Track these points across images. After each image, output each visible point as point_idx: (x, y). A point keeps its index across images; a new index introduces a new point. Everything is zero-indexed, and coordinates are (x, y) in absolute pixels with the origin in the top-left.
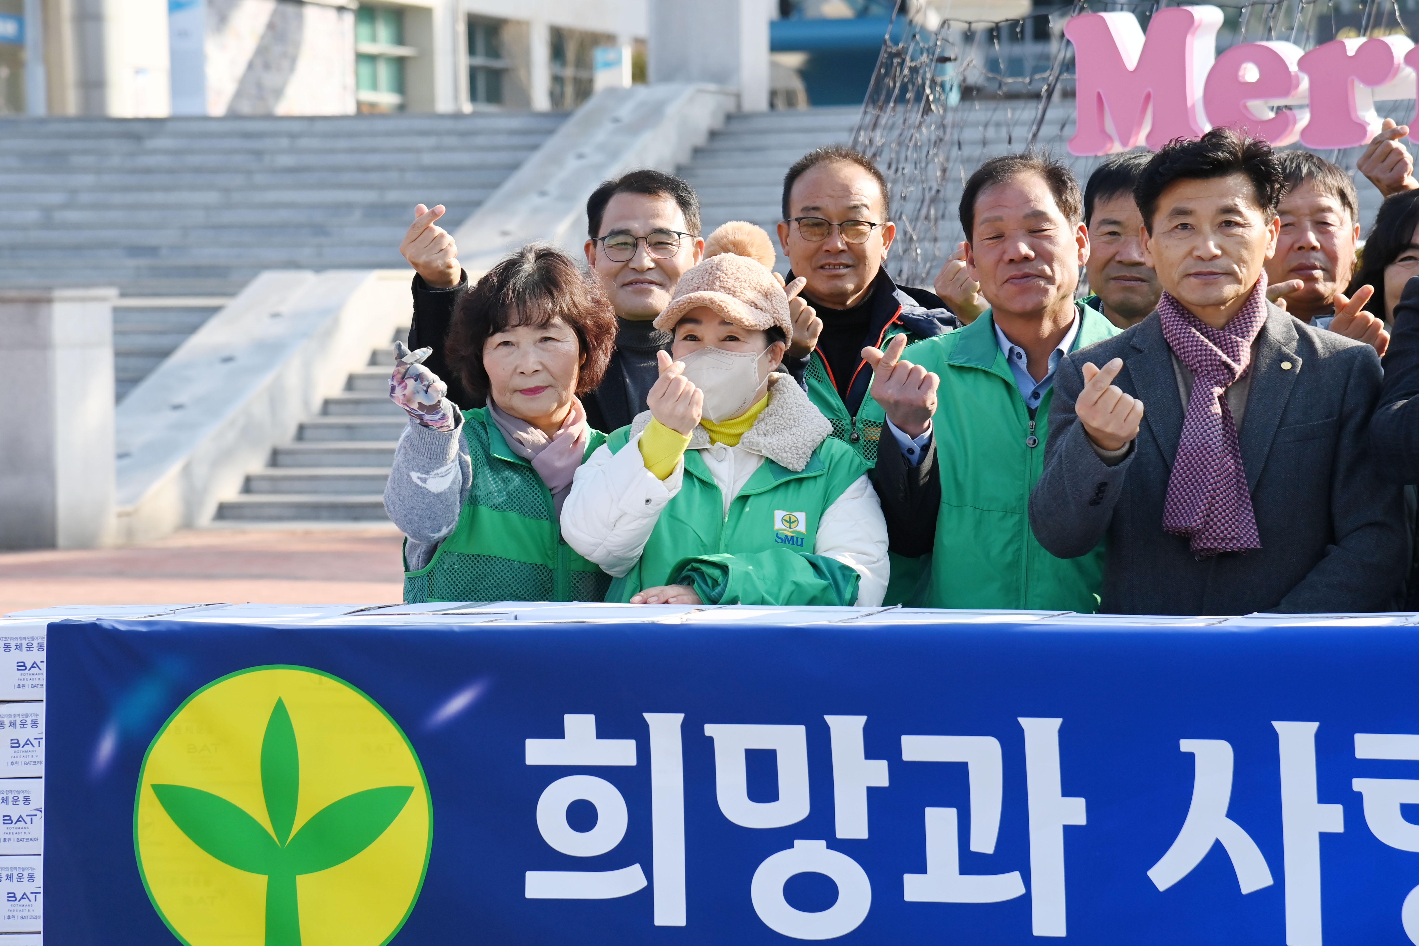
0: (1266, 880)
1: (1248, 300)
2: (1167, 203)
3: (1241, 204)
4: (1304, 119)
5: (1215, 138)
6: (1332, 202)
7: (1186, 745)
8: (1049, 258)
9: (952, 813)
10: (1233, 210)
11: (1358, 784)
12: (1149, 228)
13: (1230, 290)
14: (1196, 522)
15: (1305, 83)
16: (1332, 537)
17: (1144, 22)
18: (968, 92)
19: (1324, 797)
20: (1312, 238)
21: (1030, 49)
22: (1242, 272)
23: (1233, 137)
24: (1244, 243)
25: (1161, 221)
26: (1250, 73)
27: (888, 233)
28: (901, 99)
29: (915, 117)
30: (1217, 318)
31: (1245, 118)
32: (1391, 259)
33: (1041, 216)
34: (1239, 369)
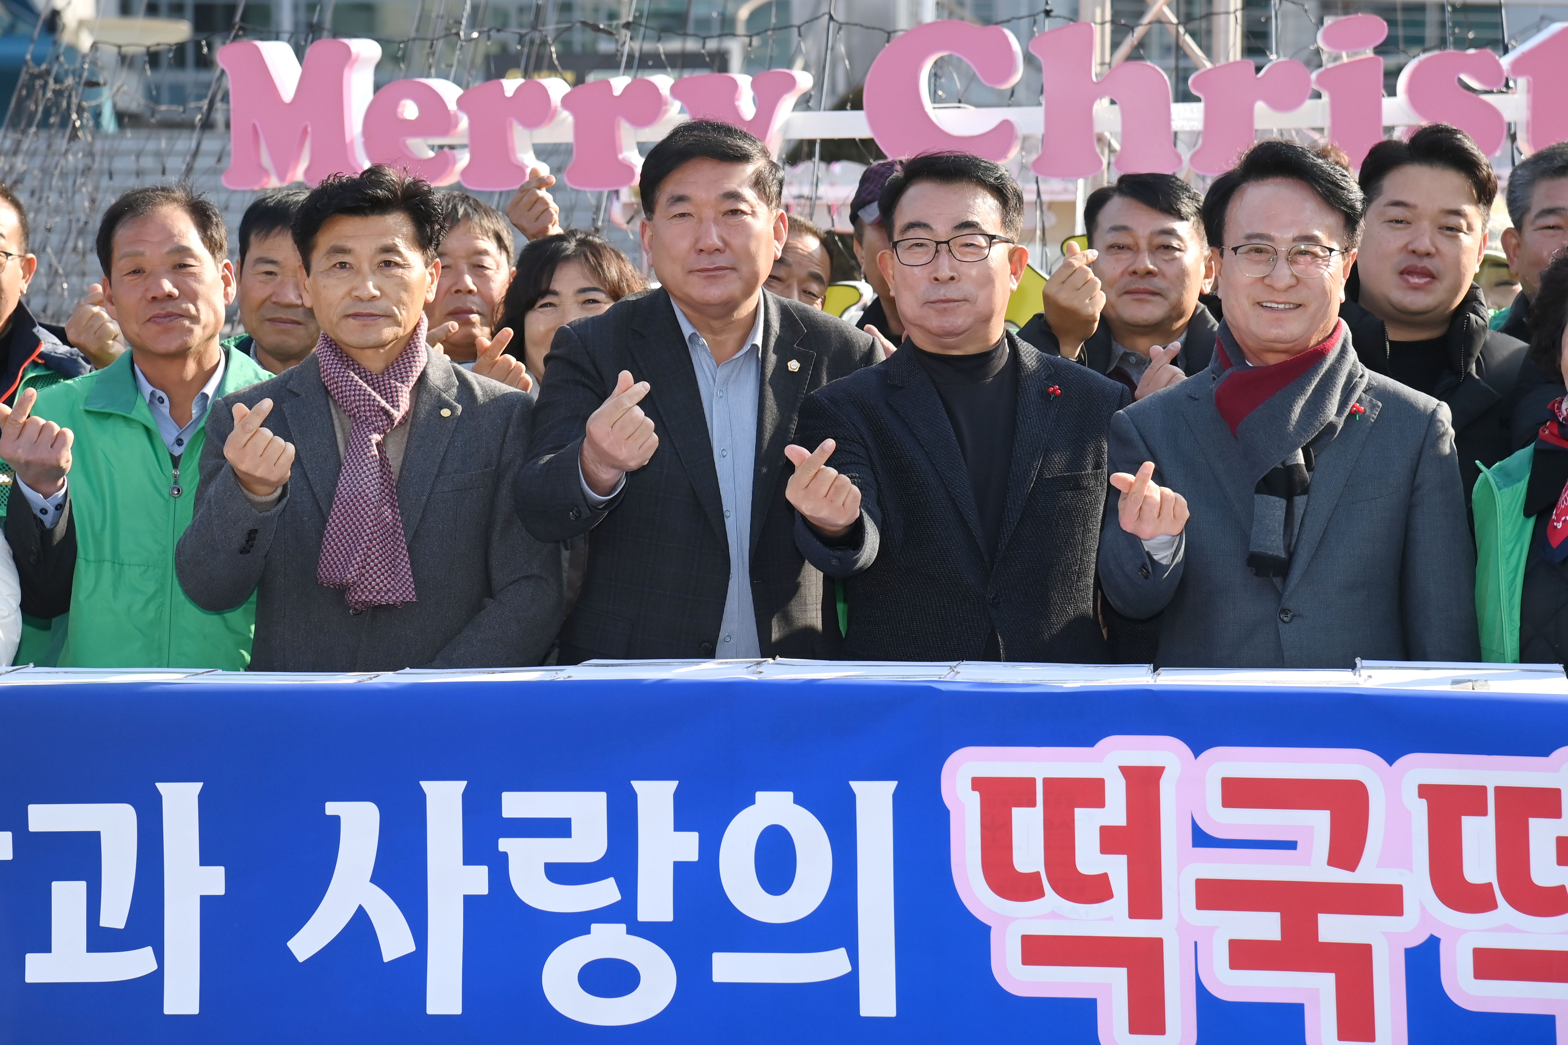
0: (409, 946)
1: (409, 343)
2: (325, 240)
3: (402, 245)
4: (464, 159)
5: (374, 175)
6: (489, 245)
7: (332, 808)
8: (193, 297)
9: (80, 887)
10: (392, 249)
11: (505, 844)
12: (307, 267)
13: (389, 332)
14: (351, 575)
15: (464, 122)
16: (488, 590)
17: (299, 53)
18: (123, 118)
19: (469, 859)
20: (469, 281)
21: (189, 76)
22: (402, 315)
23: (392, 174)
24: (405, 286)
25: (319, 260)
26: (410, 110)
27: (27, 266)
28: (44, 124)
29: (61, 143)
30: (374, 362)
31: (405, 157)
32: (530, 305)
33: (186, 251)
34: (398, 415)
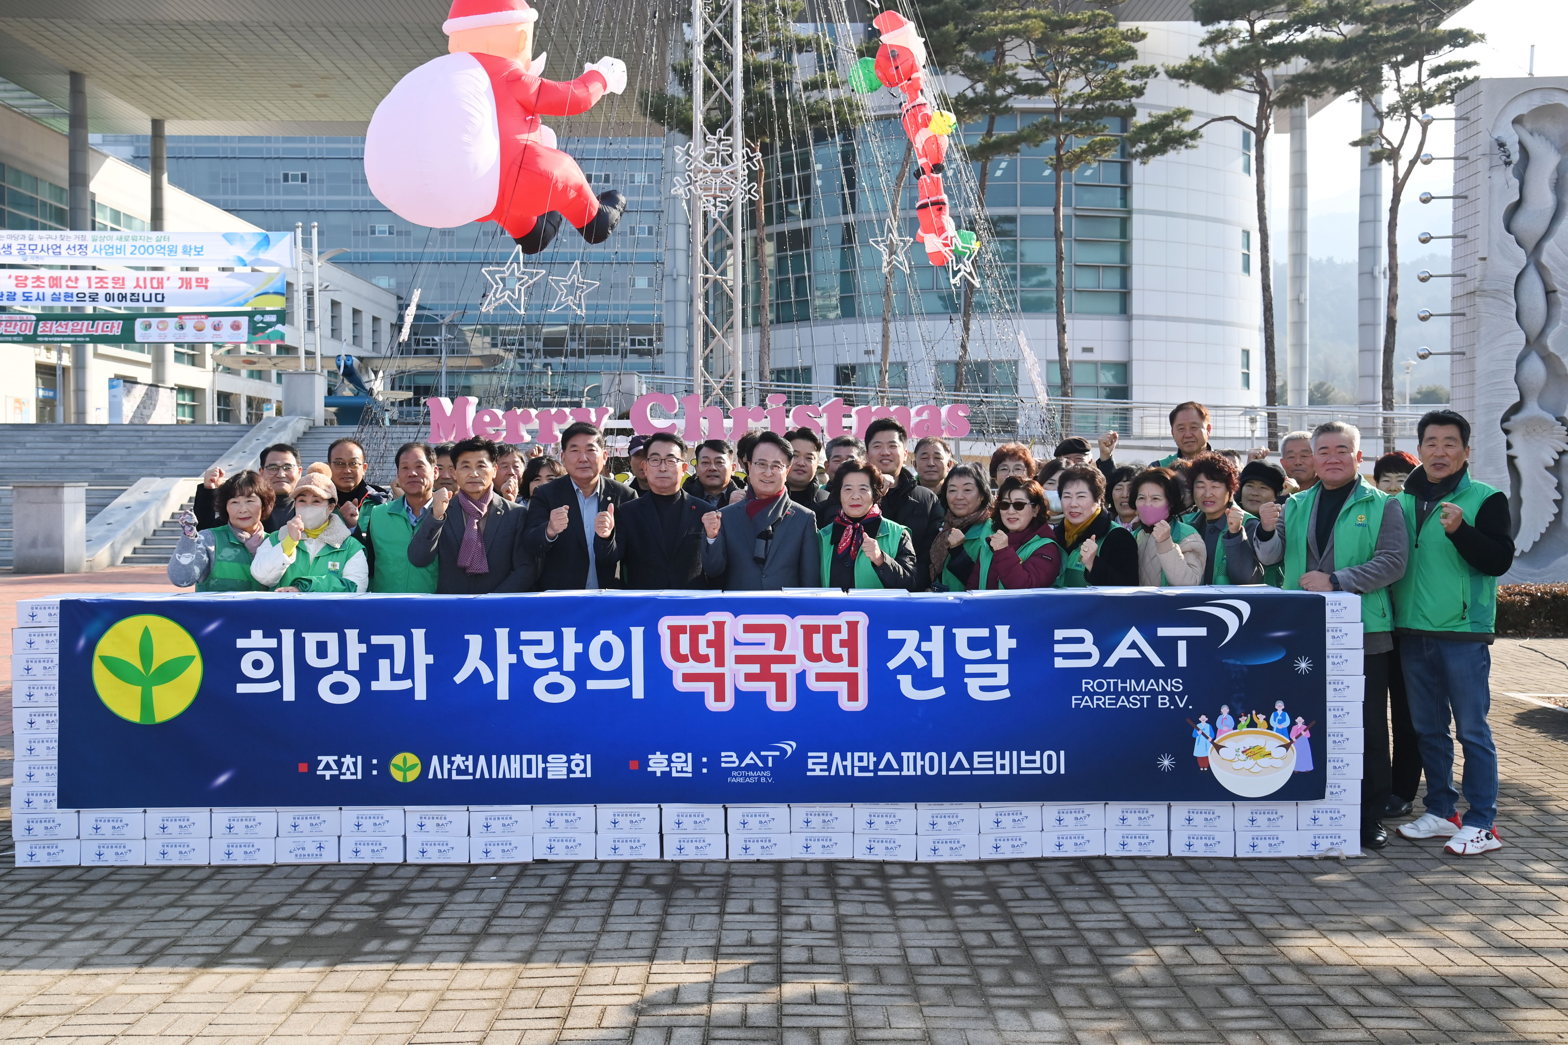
0: (492, 679)
1: (487, 491)
2: (461, 459)
3: (485, 460)
4: (504, 434)
5: (477, 438)
6: (517, 460)
7: (467, 637)
8: (424, 477)
9: (388, 661)
10: (482, 462)
11: (521, 648)
12: (455, 467)
13: (481, 488)
14: (468, 565)
15: (504, 423)
16: (512, 569)
17: (452, 401)
18: (393, 422)
19: (510, 652)
21: (413, 409)
22: (485, 482)
23: (482, 438)
24: (486, 473)
25: (459, 465)
26: (487, 419)
27: (365, 467)
28: (371, 424)
29: (376, 429)
30: (476, 497)
31: (485, 433)
33: (422, 462)
34: (483, 514)
